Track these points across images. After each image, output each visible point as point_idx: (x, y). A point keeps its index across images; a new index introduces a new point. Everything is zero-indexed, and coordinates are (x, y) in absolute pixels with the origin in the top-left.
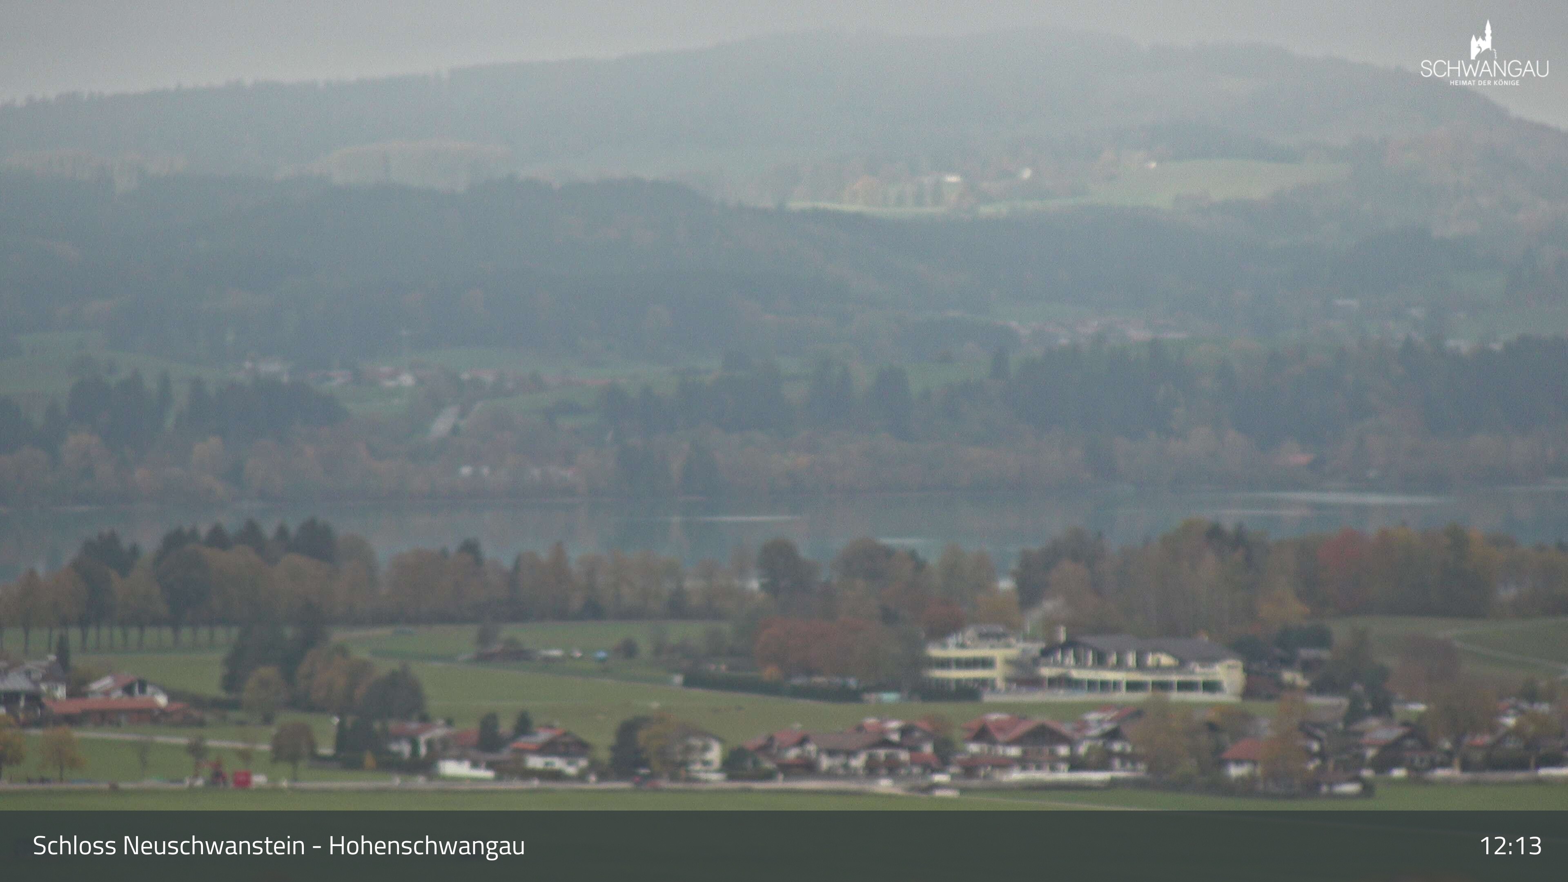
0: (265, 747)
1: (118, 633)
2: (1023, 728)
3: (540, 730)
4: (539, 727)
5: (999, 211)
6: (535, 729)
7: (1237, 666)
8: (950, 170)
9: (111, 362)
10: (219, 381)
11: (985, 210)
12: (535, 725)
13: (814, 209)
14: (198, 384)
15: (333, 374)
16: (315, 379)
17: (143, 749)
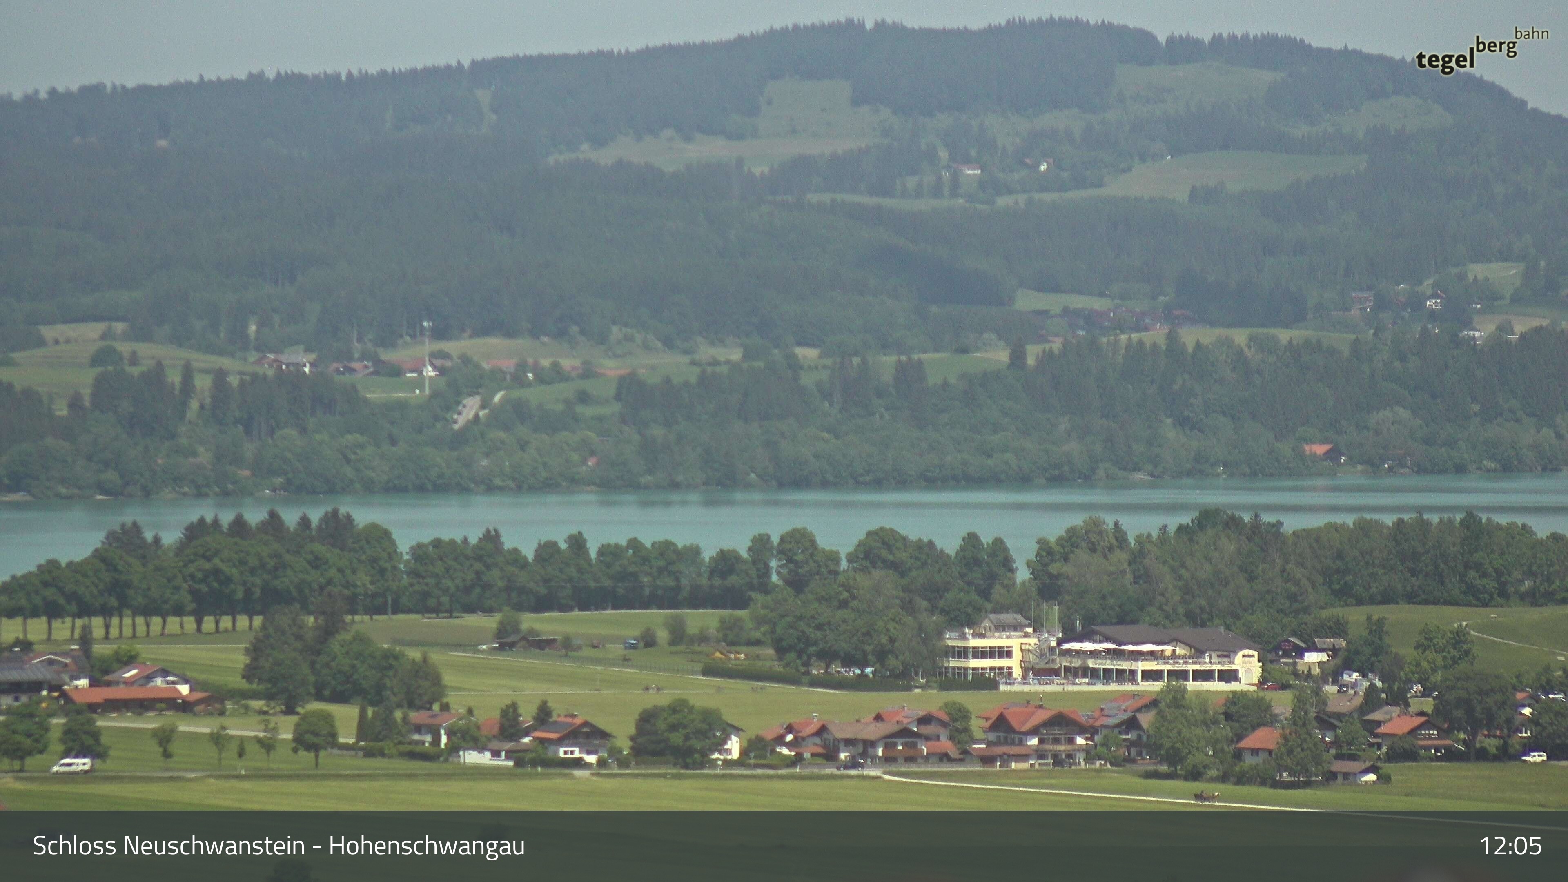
0: (287, 735)
1: (140, 620)
2: (1041, 716)
3: (559, 719)
4: (559, 716)
5: (1016, 203)
6: (555, 718)
7: (1253, 656)
8: (968, 161)
9: (134, 353)
10: (241, 373)
11: (1003, 202)
12: (555, 714)
13: (833, 201)
14: (221, 374)
15: (355, 365)
16: (337, 370)
17: (165, 737)
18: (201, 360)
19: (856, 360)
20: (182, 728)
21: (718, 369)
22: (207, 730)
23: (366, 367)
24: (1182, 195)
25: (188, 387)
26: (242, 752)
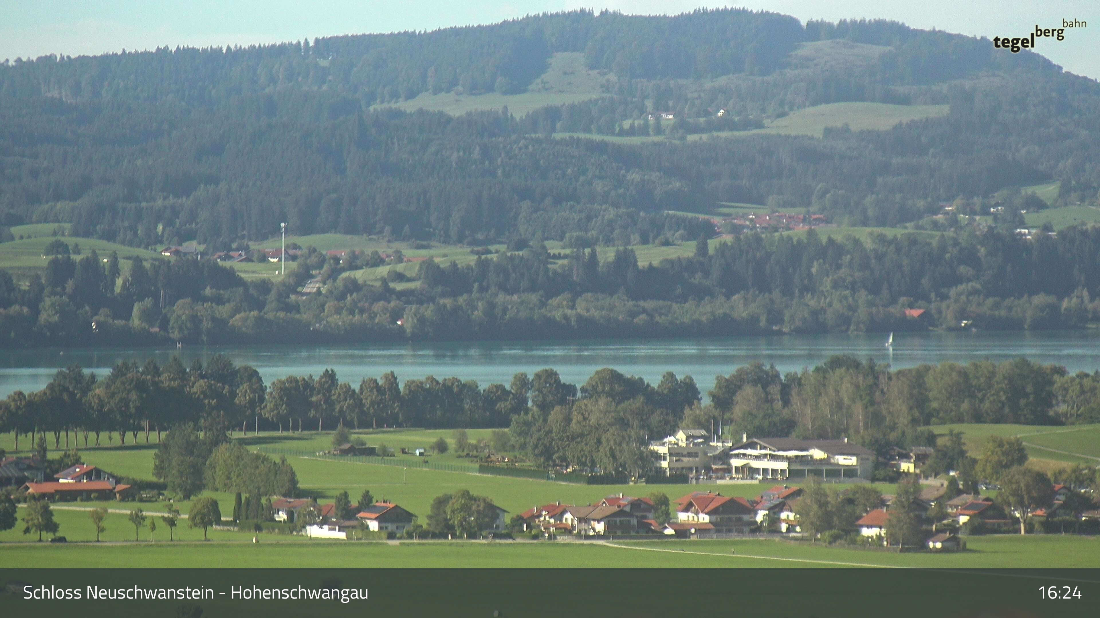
0: (185, 516)
1: (81, 434)
3: (377, 504)
4: (377, 501)
5: (701, 138)
6: (374, 503)
7: (868, 459)
8: (667, 110)
9: (76, 245)
10: (152, 259)
11: (691, 138)
12: (374, 501)
13: (571, 138)
14: (138, 260)
15: (232, 253)
16: (220, 257)
17: (98, 517)
18: (123, 250)
19: (587, 251)
20: (110, 511)
21: (489, 256)
22: (128, 512)
23: (240, 255)
24: (818, 133)
25: (115, 270)
26: (153, 528)
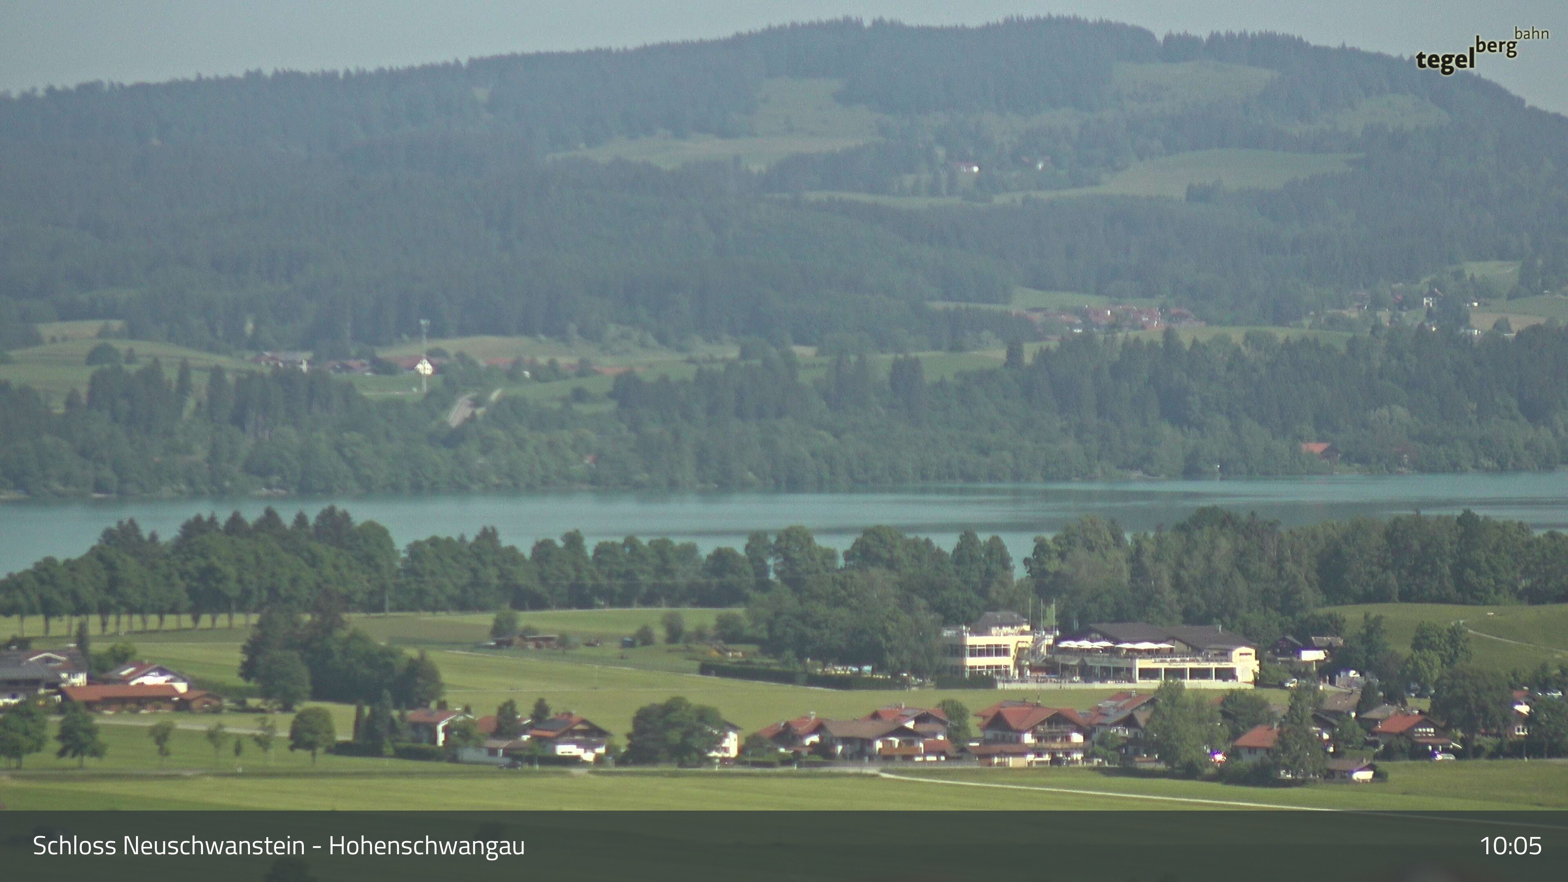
0: (283, 733)
1: (137, 619)
2: (1039, 714)
3: (556, 717)
4: (556, 714)
5: (1013, 200)
6: (552, 716)
7: (1250, 653)
8: (966, 160)
9: (130, 351)
10: (238, 371)
11: (999, 199)
12: (551, 713)
13: (831, 199)
14: (217, 373)
15: (352, 363)
16: (334, 368)
17: (161, 735)
18: (199, 358)
19: (853, 358)
20: (179, 726)
21: (715, 367)
22: (204, 728)
23: (363, 365)
24: (1179, 194)
25: (184, 386)
26: (238, 751)
